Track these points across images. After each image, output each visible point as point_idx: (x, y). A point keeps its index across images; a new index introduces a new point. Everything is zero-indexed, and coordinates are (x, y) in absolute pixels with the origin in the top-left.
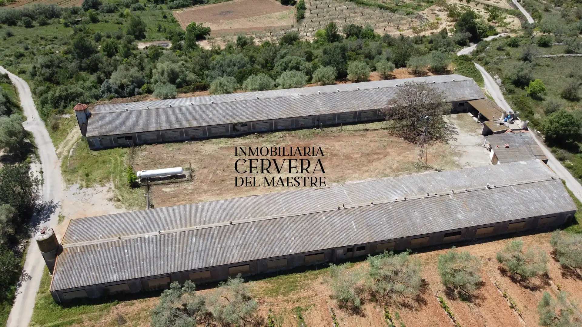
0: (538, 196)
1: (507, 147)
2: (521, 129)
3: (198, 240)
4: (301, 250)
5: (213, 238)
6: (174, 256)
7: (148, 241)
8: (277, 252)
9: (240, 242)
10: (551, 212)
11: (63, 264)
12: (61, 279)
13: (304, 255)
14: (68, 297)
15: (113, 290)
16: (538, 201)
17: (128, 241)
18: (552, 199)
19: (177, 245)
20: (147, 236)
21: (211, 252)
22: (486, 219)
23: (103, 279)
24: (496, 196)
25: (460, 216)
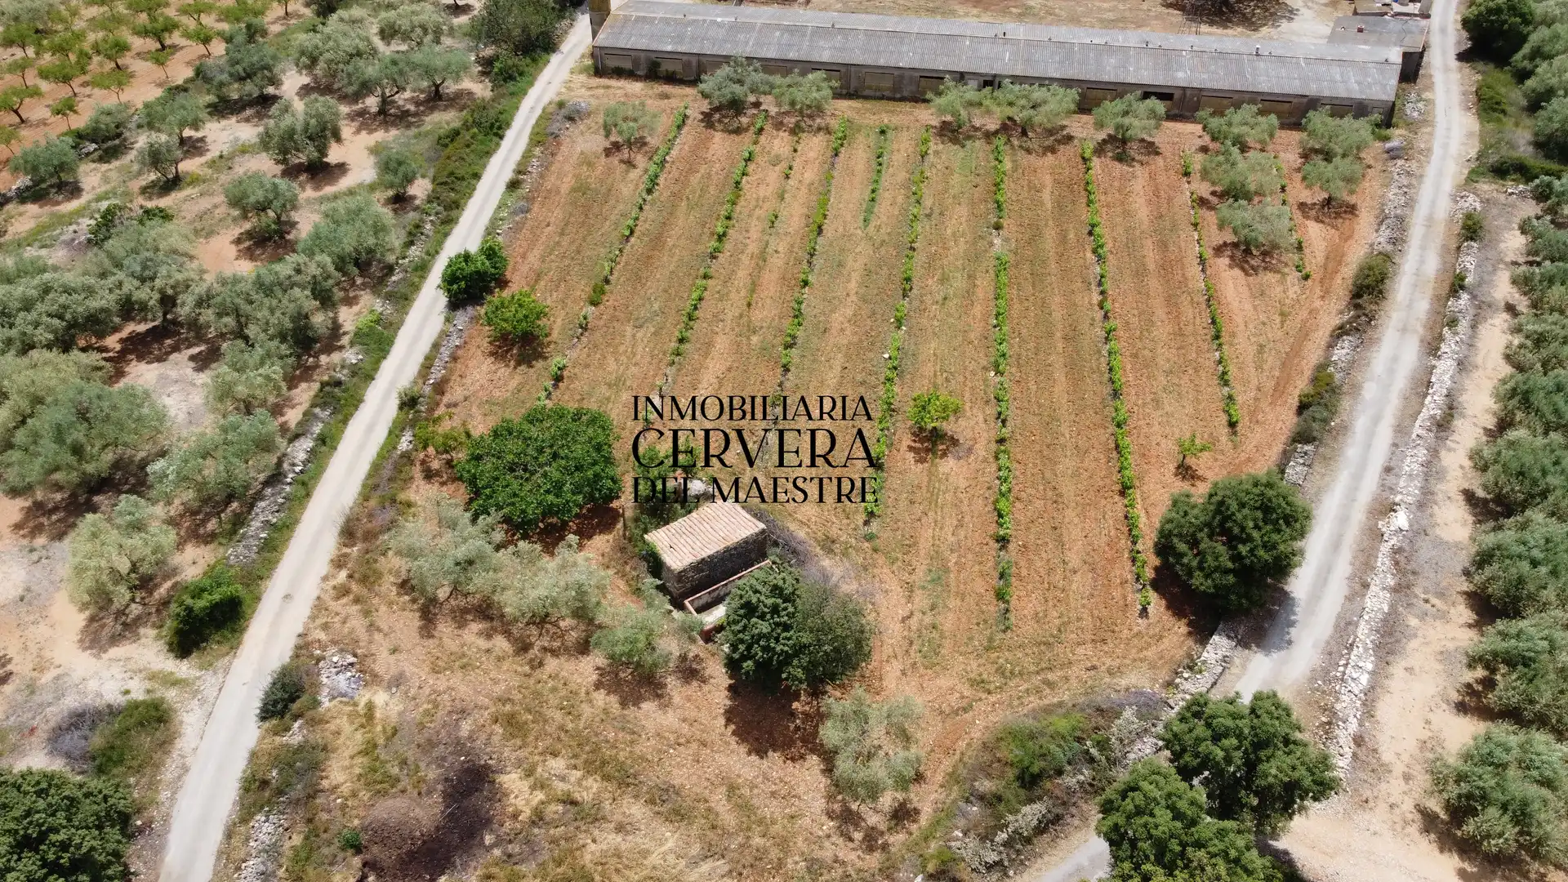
0: (1338, 77)
1: (1360, 30)
2: (1415, 15)
3: (782, 35)
4: (917, 66)
5: (804, 35)
6: (747, 43)
7: (720, 25)
8: (882, 62)
9: (837, 45)
10: (1343, 94)
11: (611, 27)
12: (607, 38)
13: (918, 74)
14: (612, 63)
15: (667, 67)
16: (1333, 81)
17: (694, 21)
18: (1359, 83)
19: (755, 35)
20: (719, 20)
21: (796, 48)
22: (1224, 84)
23: (654, 47)
24: (1262, 65)
25: (1180, 75)
